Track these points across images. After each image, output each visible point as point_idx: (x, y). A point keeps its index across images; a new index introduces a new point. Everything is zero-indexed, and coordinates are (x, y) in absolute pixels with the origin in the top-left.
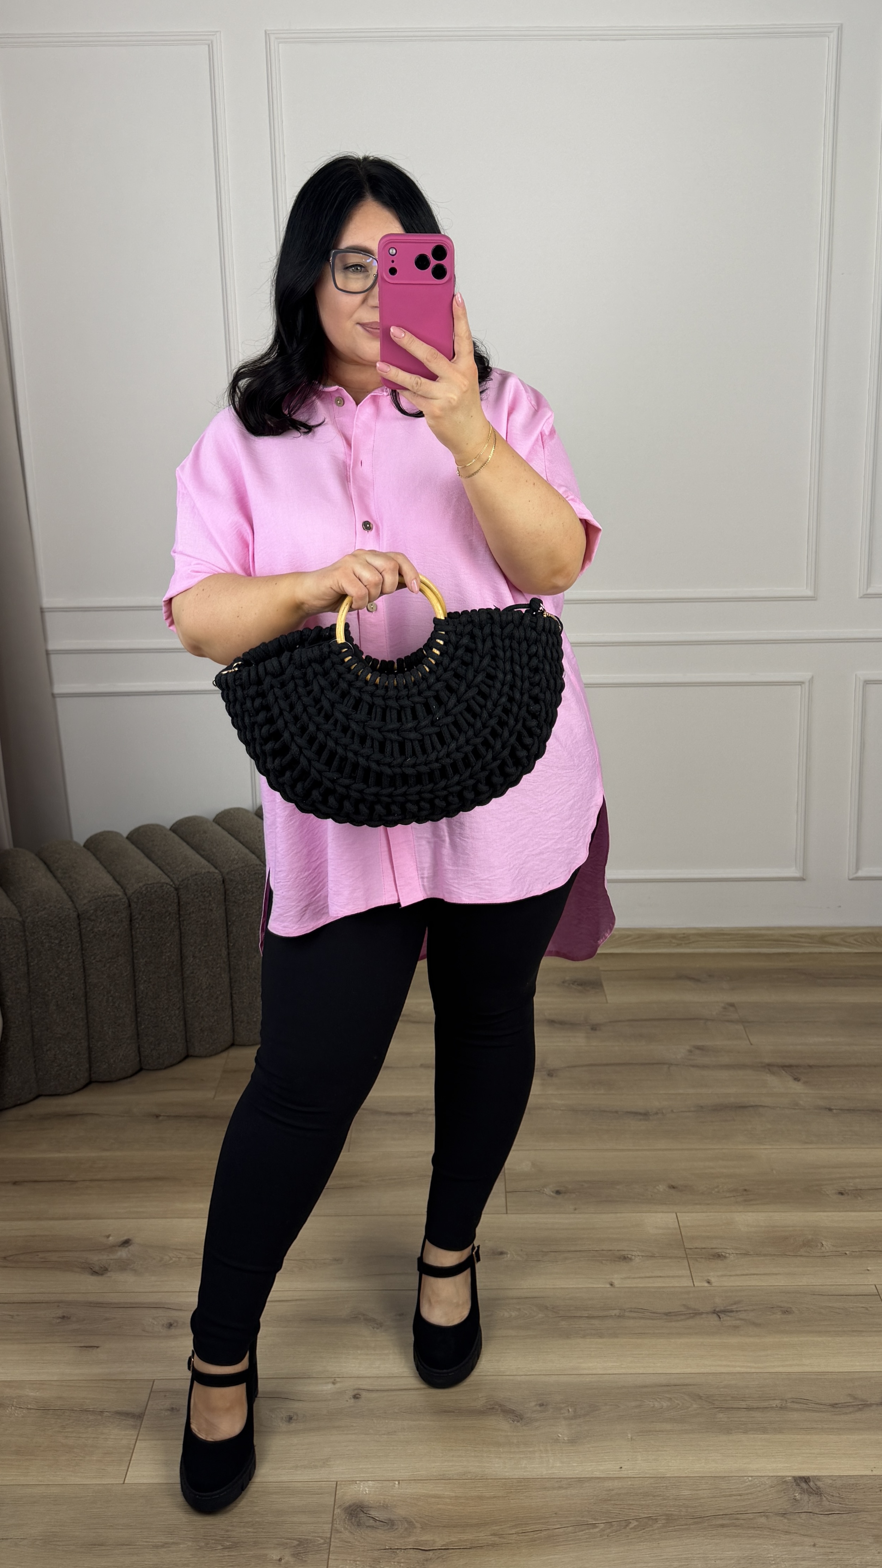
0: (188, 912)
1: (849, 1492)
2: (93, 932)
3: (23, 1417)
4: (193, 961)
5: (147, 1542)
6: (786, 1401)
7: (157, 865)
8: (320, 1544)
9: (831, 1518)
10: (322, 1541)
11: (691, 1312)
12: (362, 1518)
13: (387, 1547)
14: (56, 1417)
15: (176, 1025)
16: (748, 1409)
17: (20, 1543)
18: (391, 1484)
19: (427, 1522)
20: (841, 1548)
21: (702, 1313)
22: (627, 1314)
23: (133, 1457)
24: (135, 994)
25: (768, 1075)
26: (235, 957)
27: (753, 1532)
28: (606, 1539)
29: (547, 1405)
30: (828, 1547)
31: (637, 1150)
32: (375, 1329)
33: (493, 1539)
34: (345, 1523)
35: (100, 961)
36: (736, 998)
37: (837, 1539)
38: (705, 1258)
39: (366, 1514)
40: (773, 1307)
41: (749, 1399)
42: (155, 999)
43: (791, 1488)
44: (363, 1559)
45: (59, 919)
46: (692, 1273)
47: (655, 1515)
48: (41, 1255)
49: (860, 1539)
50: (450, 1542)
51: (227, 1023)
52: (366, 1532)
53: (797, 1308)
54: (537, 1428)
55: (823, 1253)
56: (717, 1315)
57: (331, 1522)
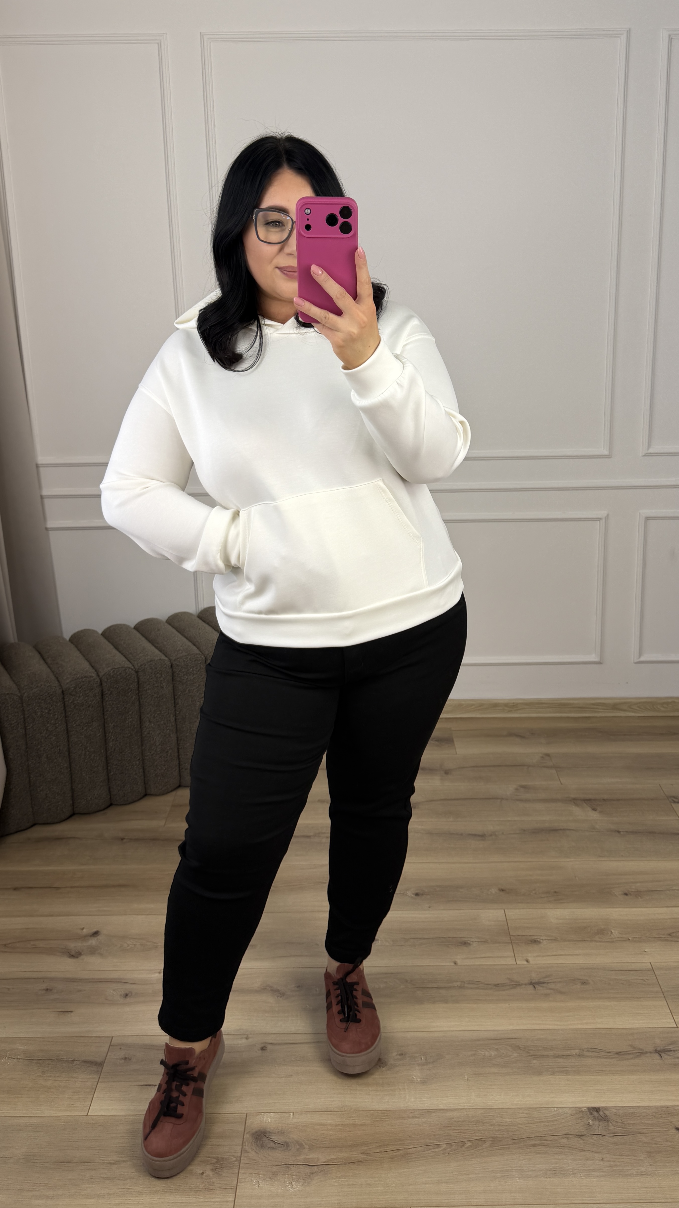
0: (145, 688)
1: (629, 1119)
2: (74, 704)
3: (13, 1065)
4: (149, 725)
5: (103, 1160)
6: (583, 1050)
7: (122, 654)
8: (233, 1161)
9: (615, 1139)
10: (234, 1159)
11: (514, 984)
12: (265, 1141)
13: (283, 1164)
14: (39, 1065)
15: (137, 772)
16: (555, 1056)
17: (9, 1161)
18: (287, 1115)
19: (313, 1144)
20: (622, 1162)
22: (466, 985)
23: (95, 1095)
24: (106, 749)
25: (573, 806)
26: (180, 722)
27: (557, 1150)
28: (448, 1156)
29: (405, 1055)
30: (613, 1161)
31: (476, 863)
32: (279, 998)
33: (362, 1157)
34: (252, 1145)
35: (79, 725)
36: (552, 750)
37: (619, 1155)
38: (525, 943)
39: (268, 1138)
40: (574, 980)
41: (556, 1049)
42: (121, 753)
43: (586, 1117)
44: (265, 1173)
45: (48, 694)
46: (515, 954)
47: (484, 1138)
48: (32, 943)
49: (636, 1155)
50: (331, 1159)
51: (175, 771)
52: (267, 1152)
53: (592, 980)
54: (397, 1072)
55: (612, 939)
56: (533, 985)
57: (241, 1144)
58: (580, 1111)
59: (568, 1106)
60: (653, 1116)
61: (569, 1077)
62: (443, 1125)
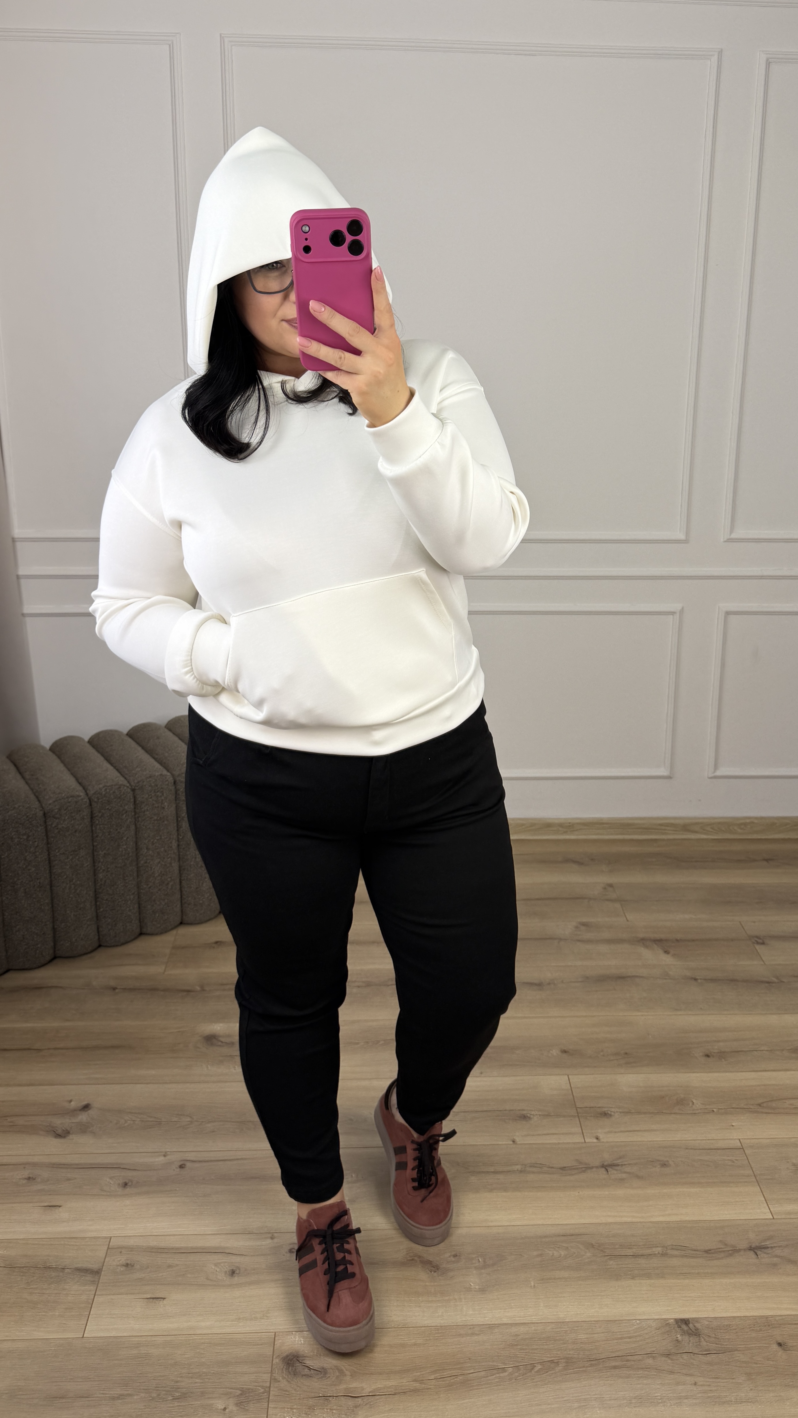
0: (143, 810)
1: (723, 1332)
2: (57, 829)
4: (147, 852)
5: (104, 1394)
6: (667, 1248)
7: (115, 767)
8: (260, 1393)
9: (709, 1358)
11: (583, 1166)
12: (298, 1367)
13: (321, 1395)
14: (22, 1274)
15: (131, 908)
16: (634, 1256)
19: (356, 1370)
20: (718, 1386)
21: (592, 1168)
22: (528, 1169)
23: (92, 1311)
25: (642, 948)
26: (184, 848)
27: (642, 1372)
28: (515, 1382)
29: (460, 1255)
30: (707, 1385)
31: (534, 1018)
33: (415, 1385)
34: (283, 1373)
35: (64, 853)
36: (615, 879)
37: (715, 1378)
38: (594, 1116)
39: (302, 1363)
40: (653, 1161)
41: (635, 1247)
42: (113, 886)
43: (673, 1331)
44: (299, 1407)
45: (27, 817)
46: (583, 1130)
47: (557, 1359)
48: (10, 1119)
49: (734, 1377)
50: (377, 1388)
51: (178, 906)
52: (302, 1381)
53: (673, 1161)
54: (451, 1277)
55: (694, 1110)
56: (605, 1168)
57: (270, 1371)
58: (666, 1324)
59: (652, 1317)
60: (751, 1330)
61: (653, 1281)
62: (508, 1344)
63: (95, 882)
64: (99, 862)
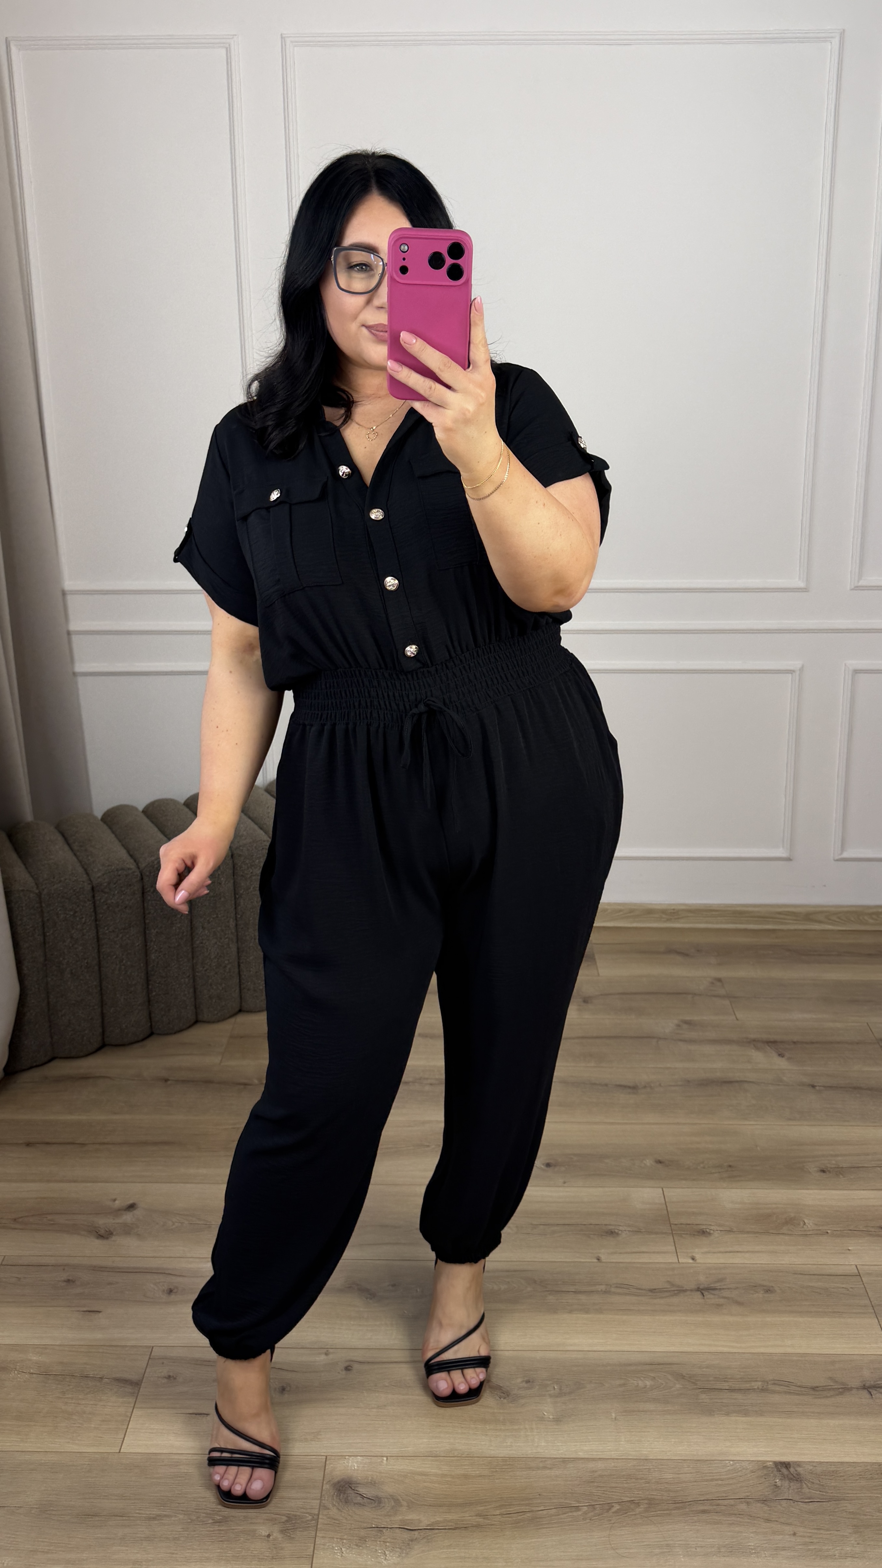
1: (829, 1479)
2: (106, 904)
3: (25, 1382)
4: (202, 932)
5: (139, 1514)
6: (768, 1383)
8: (308, 1520)
9: (811, 1506)
10: (310, 1517)
11: (675, 1289)
12: (350, 1495)
13: (374, 1526)
14: (57, 1382)
15: (186, 992)
16: (731, 1390)
17: (18, 1511)
18: (379, 1461)
19: (413, 1500)
20: (820, 1538)
21: (685, 1291)
22: (613, 1290)
23: (130, 1425)
25: (753, 1050)
26: (242, 928)
27: (733, 1518)
28: (589, 1522)
29: (533, 1382)
30: (808, 1537)
31: (626, 1124)
32: (368, 1300)
33: (477, 1520)
34: (333, 1500)
35: (113, 931)
36: (723, 973)
37: (817, 1529)
38: (691, 1234)
39: (354, 1490)
40: (756, 1286)
41: (732, 1380)
42: (166, 968)
43: (772, 1474)
44: (350, 1538)
45: (74, 891)
46: (677, 1249)
47: (638, 1499)
48: (49, 1217)
49: (839, 1529)
50: (435, 1521)
51: (235, 991)
52: (354, 1509)
53: (779, 1287)
54: (523, 1405)
55: (805, 1231)
56: (701, 1292)
57: (319, 1497)
58: (764, 1467)
59: (747, 1459)
60: (861, 1476)
61: (749, 1419)
62: (584, 1480)
63: (147, 964)
64: (151, 941)
